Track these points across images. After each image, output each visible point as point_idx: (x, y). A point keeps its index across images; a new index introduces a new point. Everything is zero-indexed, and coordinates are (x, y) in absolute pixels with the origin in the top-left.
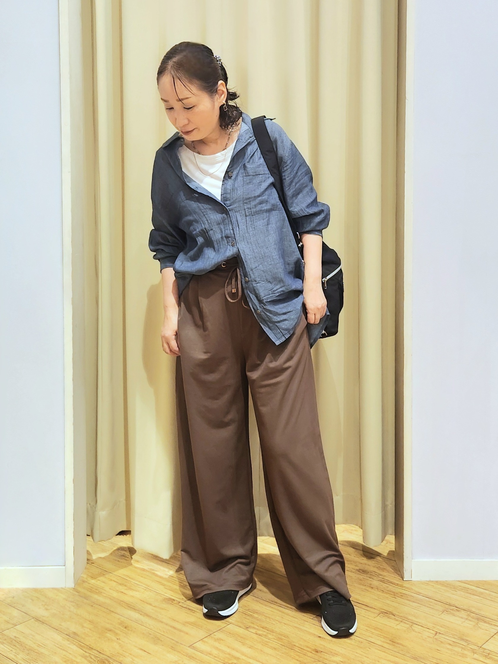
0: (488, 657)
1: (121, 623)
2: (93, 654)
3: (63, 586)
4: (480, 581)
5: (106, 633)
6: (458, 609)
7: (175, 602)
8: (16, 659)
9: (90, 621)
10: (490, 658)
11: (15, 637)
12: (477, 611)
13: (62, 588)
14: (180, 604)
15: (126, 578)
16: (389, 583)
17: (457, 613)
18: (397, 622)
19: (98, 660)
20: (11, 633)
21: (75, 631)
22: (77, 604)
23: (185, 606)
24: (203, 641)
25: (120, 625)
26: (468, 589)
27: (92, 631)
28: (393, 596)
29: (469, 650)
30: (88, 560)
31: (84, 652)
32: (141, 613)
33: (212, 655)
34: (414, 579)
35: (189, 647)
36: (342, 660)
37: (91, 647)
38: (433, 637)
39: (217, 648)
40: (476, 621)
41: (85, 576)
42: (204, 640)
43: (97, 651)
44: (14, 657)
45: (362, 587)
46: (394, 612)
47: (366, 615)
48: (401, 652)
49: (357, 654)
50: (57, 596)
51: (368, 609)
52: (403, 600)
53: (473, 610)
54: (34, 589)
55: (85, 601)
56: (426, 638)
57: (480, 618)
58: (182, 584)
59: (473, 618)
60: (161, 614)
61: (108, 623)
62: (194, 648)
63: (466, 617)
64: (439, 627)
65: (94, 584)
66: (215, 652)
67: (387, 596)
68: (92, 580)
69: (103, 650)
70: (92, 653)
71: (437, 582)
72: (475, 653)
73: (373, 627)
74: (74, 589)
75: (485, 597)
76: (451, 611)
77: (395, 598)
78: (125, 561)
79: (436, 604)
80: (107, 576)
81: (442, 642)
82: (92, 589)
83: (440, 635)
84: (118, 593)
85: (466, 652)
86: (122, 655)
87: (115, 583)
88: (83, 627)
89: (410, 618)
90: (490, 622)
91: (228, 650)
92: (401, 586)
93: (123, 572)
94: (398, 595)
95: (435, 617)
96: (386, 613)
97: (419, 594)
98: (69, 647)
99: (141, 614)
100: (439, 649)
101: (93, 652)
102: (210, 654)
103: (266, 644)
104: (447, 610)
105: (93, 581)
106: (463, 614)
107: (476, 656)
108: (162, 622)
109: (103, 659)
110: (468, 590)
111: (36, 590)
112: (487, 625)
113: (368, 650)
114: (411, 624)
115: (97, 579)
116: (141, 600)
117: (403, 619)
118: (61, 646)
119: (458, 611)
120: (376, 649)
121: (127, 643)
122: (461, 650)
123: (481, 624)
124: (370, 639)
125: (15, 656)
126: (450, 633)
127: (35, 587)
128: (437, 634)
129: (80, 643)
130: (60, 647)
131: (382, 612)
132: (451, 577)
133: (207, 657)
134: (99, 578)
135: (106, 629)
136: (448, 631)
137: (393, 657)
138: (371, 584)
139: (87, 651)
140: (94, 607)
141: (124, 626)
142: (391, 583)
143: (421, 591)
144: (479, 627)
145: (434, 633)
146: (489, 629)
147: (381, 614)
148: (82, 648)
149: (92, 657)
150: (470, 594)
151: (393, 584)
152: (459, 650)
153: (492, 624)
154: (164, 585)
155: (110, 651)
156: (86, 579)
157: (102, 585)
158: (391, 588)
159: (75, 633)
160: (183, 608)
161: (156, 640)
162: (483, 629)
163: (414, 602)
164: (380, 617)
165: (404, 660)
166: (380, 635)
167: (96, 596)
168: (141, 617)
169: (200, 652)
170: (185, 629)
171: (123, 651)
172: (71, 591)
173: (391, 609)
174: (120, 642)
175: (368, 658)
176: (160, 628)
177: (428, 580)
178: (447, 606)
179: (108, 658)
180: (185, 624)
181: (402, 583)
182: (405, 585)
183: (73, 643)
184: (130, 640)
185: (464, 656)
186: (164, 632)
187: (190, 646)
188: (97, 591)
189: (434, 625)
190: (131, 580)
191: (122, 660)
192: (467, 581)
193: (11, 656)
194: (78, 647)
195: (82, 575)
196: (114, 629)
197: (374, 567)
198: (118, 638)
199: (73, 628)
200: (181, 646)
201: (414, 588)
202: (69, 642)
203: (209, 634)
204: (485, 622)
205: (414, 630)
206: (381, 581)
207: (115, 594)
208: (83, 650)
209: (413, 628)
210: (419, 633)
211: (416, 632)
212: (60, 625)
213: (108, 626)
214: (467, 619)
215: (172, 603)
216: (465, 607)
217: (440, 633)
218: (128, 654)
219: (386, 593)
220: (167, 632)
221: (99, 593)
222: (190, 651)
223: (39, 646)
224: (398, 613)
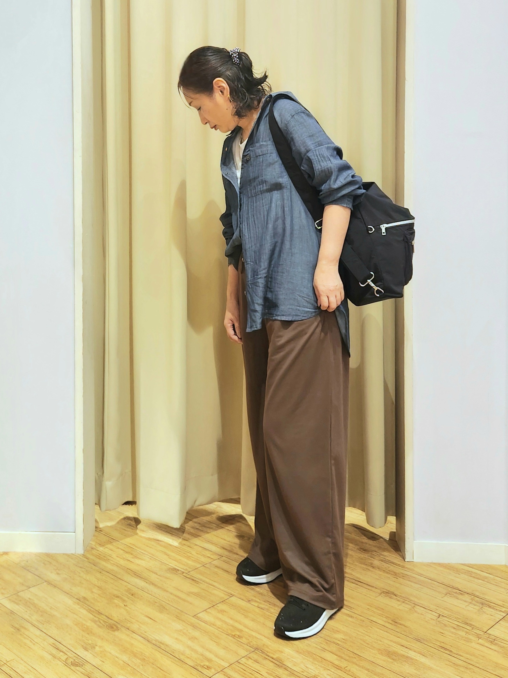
0: (494, 643)
1: (129, 590)
2: (102, 619)
3: (73, 552)
4: (484, 565)
5: (114, 599)
6: (462, 592)
7: (179, 572)
8: (30, 620)
9: (98, 587)
10: (496, 644)
11: (29, 599)
12: (482, 596)
13: (72, 554)
14: (184, 574)
15: (132, 547)
16: (391, 563)
17: (460, 597)
18: (399, 603)
19: (107, 625)
20: (26, 595)
21: (85, 596)
22: (87, 570)
23: (188, 576)
24: (206, 612)
25: (127, 592)
26: (472, 572)
27: (101, 596)
28: (395, 577)
29: (474, 635)
30: (96, 527)
31: (93, 617)
32: (147, 581)
33: (216, 626)
34: (415, 560)
35: (193, 617)
36: (343, 638)
37: (100, 611)
38: (436, 619)
39: (220, 620)
40: (481, 606)
41: (94, 543)
42: (208, 610)
43: (106, 616)
44: (28, 618)
45: (363, 566)
46: (396, 593)
47: (367, 594)
48: (403, 633)
49: (358, 633)
50: (67, 561)
51: (370, 588)
52: (405, 581)
53: (477, 594)
54: (46, 553)
55: (94, 567)
56: (428, 620)
57: (485, 603)
58: (186, 555)
59: (477, 602)
60: (165, 583)
61: (116, 590)
62: (198, 619)
63: (470, 601)
64: (441, 610)
65: (102, 551)
66: (219, 623)
67: (389, 576)
68: (101, 547)
69: (111, 615)
70: (100, 618)
71: (440, 565)
72: (480, 638)
73: (375, 606)
74: (83, 555)
75: (489, 582)
76: (455, 594)
77: (397, 578)
78: (131, 530)
79: (439, 586)
80: (114, 544)
81: (445, 625)
82: (99, 555)
83: (443, 618)
84: (124, 560)
85: (471, 637)
86: (129, 621)
87: (122, 552)
88: (92, 592)
89: (412, 598)
90: (495, 608)
91: (231, 622)
92: (403, 567)
93: (128, 541)
94: (400, 576)
95: (438, 599)
96: (387, 593)
97: (421, 575)
98: (79, 611)
99: (147, 583)
100: (442, 632)
101: (102, 617)
102: (213, 625)
103: (269, 618)
104: (450, 593)
105: (101, 549)
106: (467, 598)
107: (480, 641)
108: (167, 591)
109: (112, 624)
110: (471, 574)
111: (48, 555)
112: (492, 610)
113: (369, 629)
114: (413, 605)
115: (105, 546)
116: (147, 569)
117: (405, 600)
118: (72, 609)
119: (462, 594)
120: (377, 628)
121: (134, 610)
122: (466, 634)
123: (486, 609)
124: (372, 618)
125: (30, 617)
126: (453, 616)
127: (47, 552)
128: (440, 617)
129: (89, 607)
130: (71, 611)
131: (383, 592)
132: (454, 559)
133: (211, 628)
134: (107, 546)
135: (114, 596)
136: (452, 614)
137: (395, 637)
138: (372, 564)
139: (96, 615)
140: (103, 573)
141: (130, 593)
142: (393, 563)
143: (422, 572)
144: (484, 612)
145: (437, 615)
146: (495, 614)
147: (383, 594)
148: (91, 612)
149: (101, 622)
150: (474, 577)
151: (394, 564)
152: (463, 634)
153: (497, 610)
154: (168, 556)
155: (118, 617)
156: (95, 546)
157: (110, 552)
158: (392, 568)
159: (85, 598)
160: (187, 578)
161: (162, 608)
162: (488, 614)
163: (416, 583)
164: (382, 596)
165: (407, 641)
166: (382, 615)
167: (104, 563)
168: (147, 585)
169: (203, 622)
170: (189, 599)
171: (131, 617)
172: (81, 557)
173: (392, 590)
174: (127, 608)
175: (370, 637)
176: (166, 597)
177: (430, 562)
178: (450, 589)
179: (116, 624)
180: (189, 594)
181: (403, 564)
182: (407, 565)
183: (82, 607)
184: (137, 607)
185: (468, 640)
186: (169, 601)
187: (195, 616)
188: (105, 558)
189: (437, 608)
190: (136, 549)
191: (129, 627)
192: (471, 564)
193: (26, 617)
194: (87, 611)
195: (91, 542)
196: (122, 596)
197: (375, 546)
198: (125, 605)
199: (83, 592)
200: (186, 615)
201: (416, 569)
202: (79, 606)
203: (213, 605)
204: (490, 607)
205: (416, 612)
206: (382, 561)
207: (122, 562)
208: (93, 615)
209: (415, 609)
210: (422, 614)
211: (418, 613)
212: (71, 589)
213: (116, 592)
214: (471, 603)
215: (177, 573)
216: (469, 591)
217: (443, 616)
218: (134, 621)
219: (387, 573)
220: (172, 601)
221: (107, 560)
222: (194, 620)
223: (51, 608)
224: (400, 593)
